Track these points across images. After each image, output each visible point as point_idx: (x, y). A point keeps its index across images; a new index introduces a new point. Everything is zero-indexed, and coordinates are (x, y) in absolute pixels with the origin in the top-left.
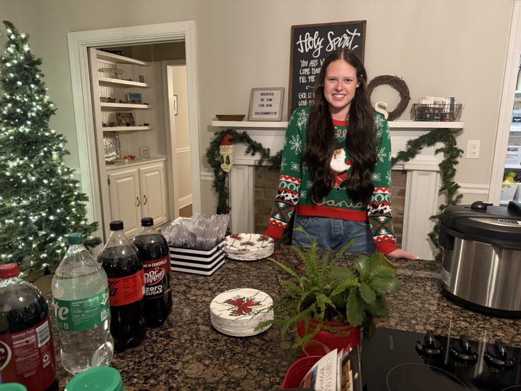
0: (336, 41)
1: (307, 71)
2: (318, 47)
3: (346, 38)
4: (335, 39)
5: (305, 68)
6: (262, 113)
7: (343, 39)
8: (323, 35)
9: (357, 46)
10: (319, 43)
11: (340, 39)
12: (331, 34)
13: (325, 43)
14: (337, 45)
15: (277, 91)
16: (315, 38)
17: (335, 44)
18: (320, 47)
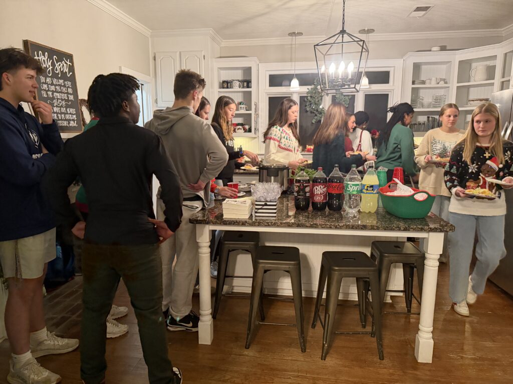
0: (60, 65)
1: (45, 86)
2: (49, 67)
3: (65, 65)
4: (58, 64)
5: (43, 83)
7: (63, 65)
8: (50, 57)
9: (71, 73)
10: (50, 64)
11: (62, 65)
12: (55, 58)
13: (53, 65)
14: (60, 69)
16: (46, 58)
17: (59, 67)
18: (51, 67)
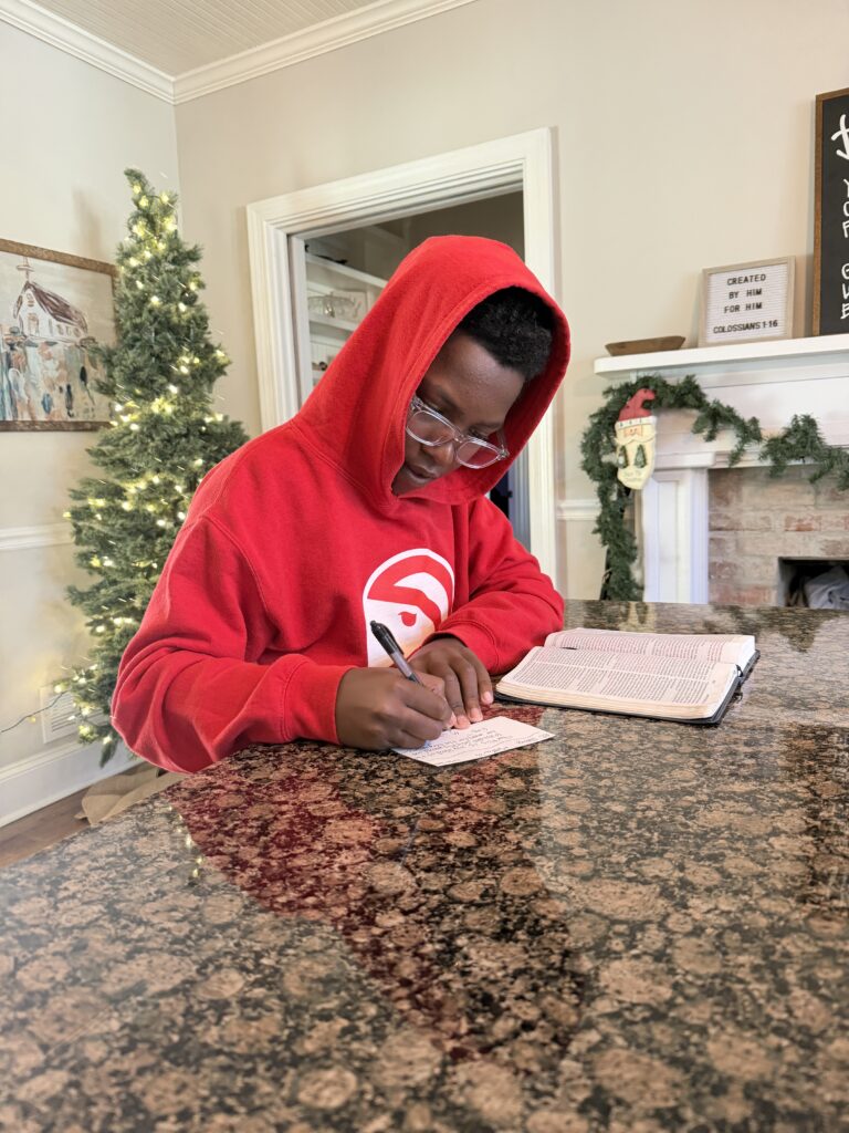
6: (733, 328)
15: (775, 267)
